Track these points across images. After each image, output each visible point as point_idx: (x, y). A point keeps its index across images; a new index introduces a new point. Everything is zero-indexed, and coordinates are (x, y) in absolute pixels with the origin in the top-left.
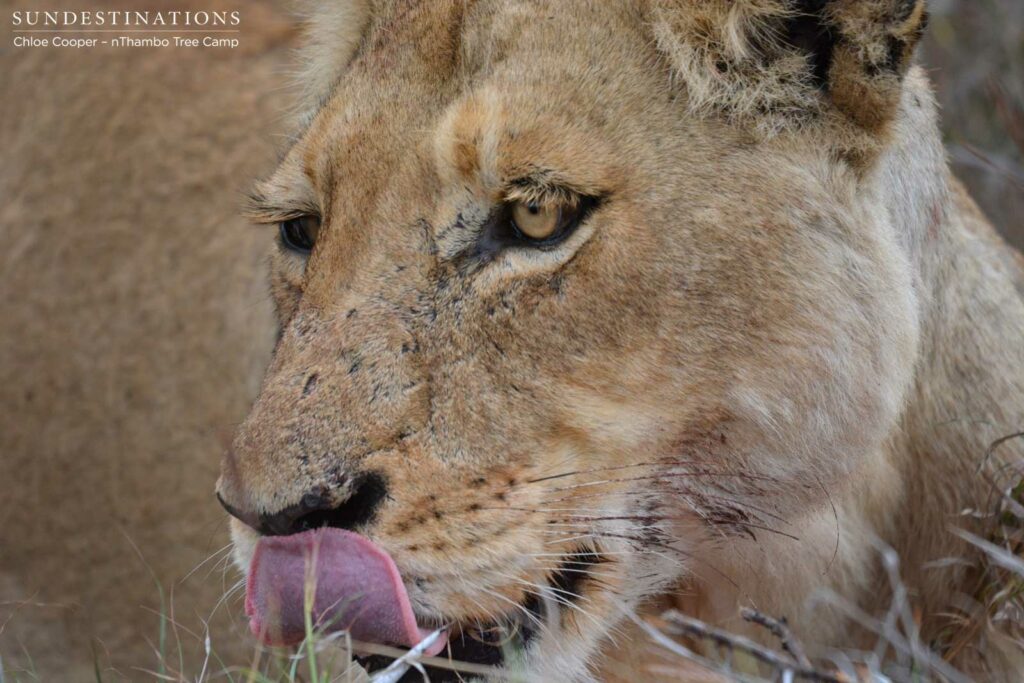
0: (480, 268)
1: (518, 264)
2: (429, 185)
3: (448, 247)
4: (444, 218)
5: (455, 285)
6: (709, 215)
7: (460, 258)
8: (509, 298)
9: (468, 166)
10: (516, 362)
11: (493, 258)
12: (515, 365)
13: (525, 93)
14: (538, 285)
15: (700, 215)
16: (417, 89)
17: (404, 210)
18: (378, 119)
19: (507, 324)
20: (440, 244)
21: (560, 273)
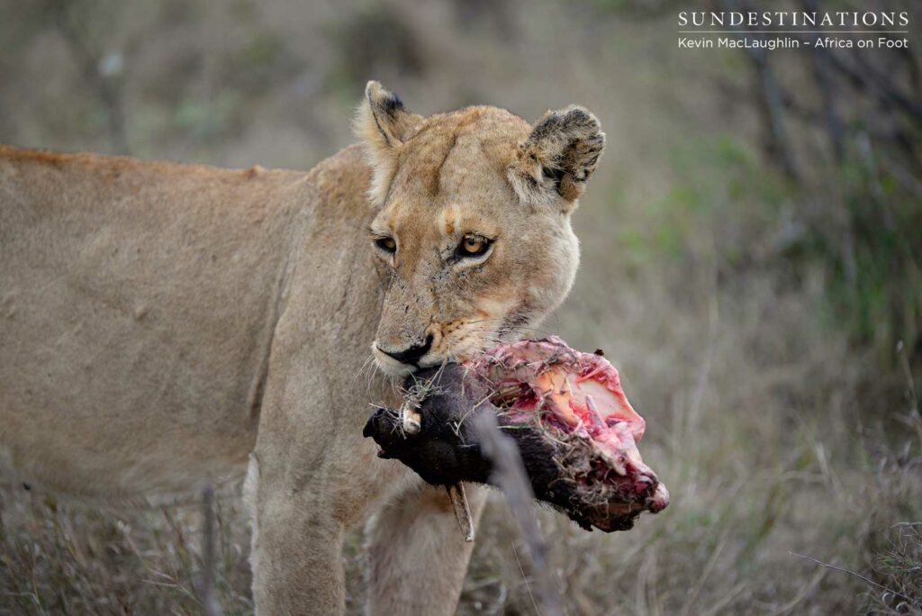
0: (455, 263)
1: (467, 263)
2: (438, 237)
3: (445, 256)
4: (443, 247)
5: (447, 268)
6: (526, 238)
7: (448, 260)
8: (465, 273)
9: (451, 230)
10: (467, 293)
11: (459, 260)
12: (466, 293)
13: (467, 204)
14: (474, 269)
15: (523, 238)
16: (426, 199)
17: (430, 244)
18: (416, 211)
19: (464, 281)
20: (442, 255)
21: (481, 266)
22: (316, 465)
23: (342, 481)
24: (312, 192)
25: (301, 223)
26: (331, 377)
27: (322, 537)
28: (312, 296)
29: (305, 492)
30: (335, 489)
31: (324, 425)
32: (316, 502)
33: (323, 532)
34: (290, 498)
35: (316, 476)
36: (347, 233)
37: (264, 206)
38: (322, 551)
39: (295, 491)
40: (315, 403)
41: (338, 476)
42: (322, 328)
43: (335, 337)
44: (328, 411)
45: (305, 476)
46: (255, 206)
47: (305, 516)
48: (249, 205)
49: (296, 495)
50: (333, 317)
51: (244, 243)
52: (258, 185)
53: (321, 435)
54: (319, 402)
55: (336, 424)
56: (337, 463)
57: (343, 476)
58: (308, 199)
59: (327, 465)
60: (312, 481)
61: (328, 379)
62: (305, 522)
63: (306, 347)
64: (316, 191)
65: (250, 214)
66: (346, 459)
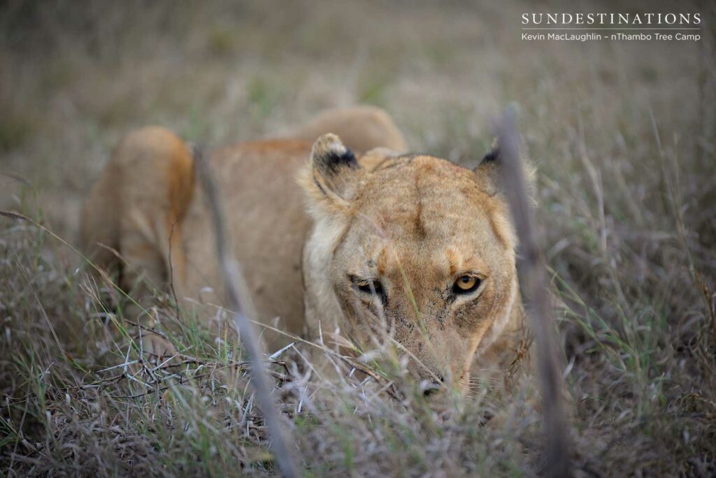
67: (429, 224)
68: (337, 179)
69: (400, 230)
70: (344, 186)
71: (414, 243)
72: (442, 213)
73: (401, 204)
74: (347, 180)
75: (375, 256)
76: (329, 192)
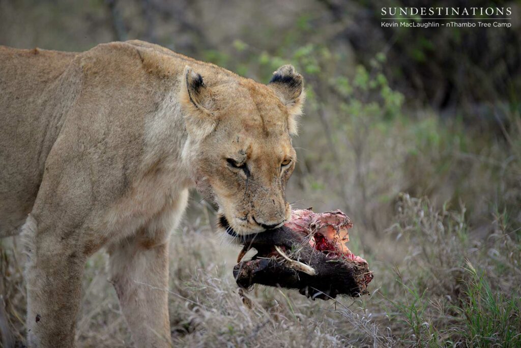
22: (78, 226)
23: (91, 235)
24: (77, 69)
25: (70, 86)
26: (93, 179)
27: (76, 263)
28: (81, 131)
29: (69, 239)
30: (86, 239)
31: (86, 205)
32: (76, 246)
33: (76, 261)
34: (60, 242)
35: (77, 231)
36: (102, 97)
37: (48, 73)
38: (76, 270)
39: (63, 238)
40: (82, 192)
41: (90, 232)
42: (88, 151)
43: (97, 157)
44: (90, 197)
45: (71, 232)
46: (43, 71)
47: (69, 252)
48: (38, 71)
49: (63, 241)
50: (96, 146)
51: (35, 92)
52: (42, 59)
53: (83, 210)
54: (84, 192)
55: (93, 204)
56: (90, 225)
57: (92, 232)
58: (74, 73)
59: (85, 226)
60: (74, 234)
61: (91, 179)
62: (69, 255)
63: (76, 159)
64: (80, 69)
65: (40, 76)
66: (95, 224)
67: (270, 129)
68: (200, 96)
69: (256, 132)
70: (204, 100)
71: (263, 140)
72: (275, 123)
73: (253, 115)
74: (205, 96)
75: (245, 148)
76: (199, 106)
